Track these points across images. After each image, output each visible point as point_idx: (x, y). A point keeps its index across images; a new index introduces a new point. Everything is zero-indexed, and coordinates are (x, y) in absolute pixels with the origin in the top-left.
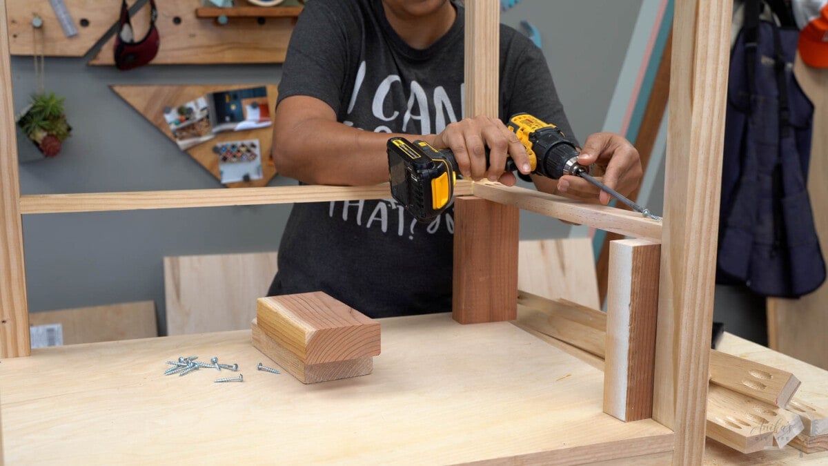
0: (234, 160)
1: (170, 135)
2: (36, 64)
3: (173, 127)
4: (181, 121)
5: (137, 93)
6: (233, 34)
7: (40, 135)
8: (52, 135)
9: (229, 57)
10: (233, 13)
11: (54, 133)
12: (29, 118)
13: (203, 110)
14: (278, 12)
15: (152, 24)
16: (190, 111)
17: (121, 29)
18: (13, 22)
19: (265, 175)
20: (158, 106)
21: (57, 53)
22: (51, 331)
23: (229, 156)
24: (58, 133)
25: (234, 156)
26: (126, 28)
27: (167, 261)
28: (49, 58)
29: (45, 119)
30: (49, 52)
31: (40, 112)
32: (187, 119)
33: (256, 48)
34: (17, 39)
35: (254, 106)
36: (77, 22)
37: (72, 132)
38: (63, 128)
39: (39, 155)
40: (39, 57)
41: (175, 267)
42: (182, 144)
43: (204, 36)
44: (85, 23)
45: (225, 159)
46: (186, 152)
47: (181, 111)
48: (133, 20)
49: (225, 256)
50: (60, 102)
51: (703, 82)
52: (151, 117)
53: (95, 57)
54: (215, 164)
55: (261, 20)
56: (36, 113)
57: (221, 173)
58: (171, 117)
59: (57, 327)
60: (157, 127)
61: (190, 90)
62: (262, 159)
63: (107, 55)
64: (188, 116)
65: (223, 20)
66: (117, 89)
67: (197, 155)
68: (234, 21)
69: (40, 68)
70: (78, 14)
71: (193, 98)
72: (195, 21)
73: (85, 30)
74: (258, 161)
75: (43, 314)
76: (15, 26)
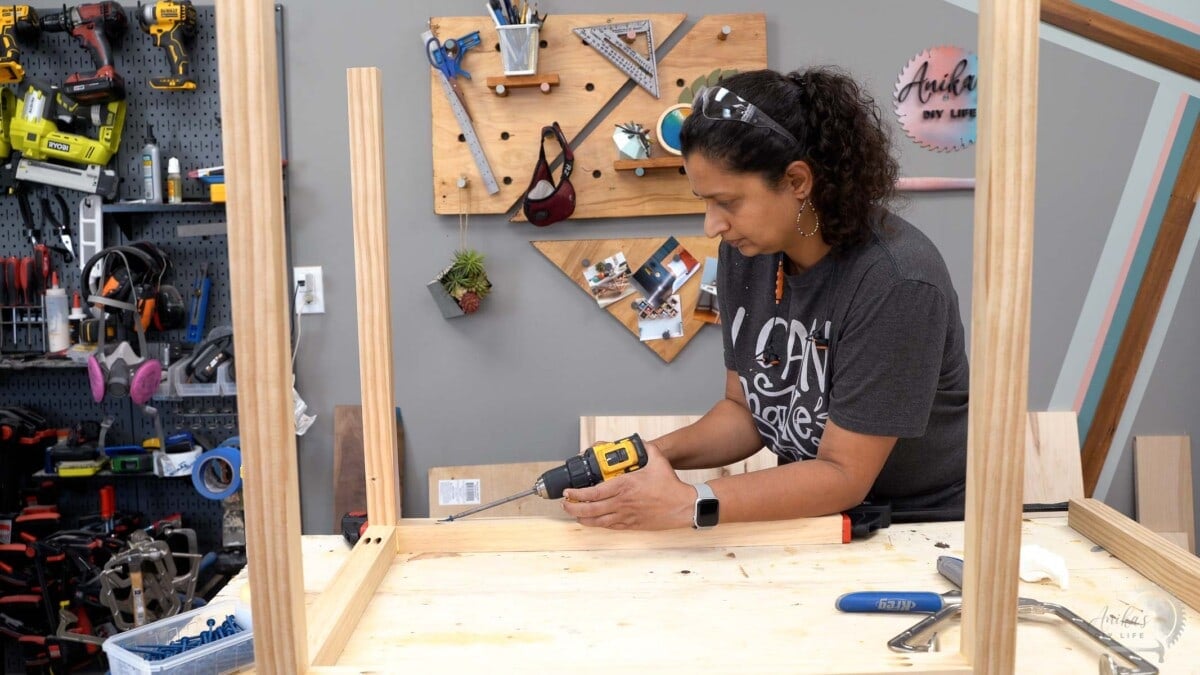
0: (654, 316)
1: (588, 290)
2: (461, 223)
3: (592, 284)
4: (600, 278)
5: (556, 247)
6: (657, 186)
7: (460, 292)
8: (471, 292)
9: (649, 209)
10: (649, 164)
11: (474, 290)
12: (451, 277)
13: (621, 265)
15: (565, 179)
16: (609, 266)
17: (534, 186)
18: (444, 183)
19: (685, 332)
20: (577, 261)
21: (482, 211)
22: (470, 485)
23: (648, 313)
24: (477, 290)
25: (654, 313)
26: (540, 184)
27: (583, 420)
28: (475, 218)
29: (466, 277)
30: (474, 212)
31: (462, 269)
32: (606, 275)
33: (678, 199)
34: (447, 199)
35: (676, 259)
36: (501, 180)
37: (491, 289)
38: (482, 285)
39: (460, 312)
40: (464, 215)
41: (591, 428)
42: (602, 302)
43: (623, 190)
44: (507, 180)
45: (644, 316)
46: (606, 308)
47: (600, 268)
49: (643, 418)
50: (479, 260)
51: (1000, 267)
52: (569, 273)
53: (515, 214)
54: (634, 320)
56: (458, 271)
57: (640, 330)
58: (590, 273)
59: (476, 481)
60: (577, 283)
61: (609, 244)
62: (683, 317)
64: (607, 272)
65: (640, 172)
66: (537, 245)
67: (615, 312)
68: (649, 172)
69: (464, 227)
70: (503, 173)
71: (612, 253)
72: (615, 173)
73: (507, 189)
74: (679, 317)
75: (464, 468)
76: (444, 187)
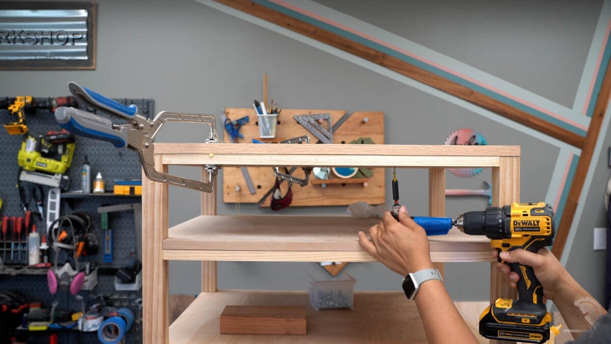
2: (236, 207)
6: (330, 191)
9: (327, 202)
10: (329, 182)
14: (352, 181)
15: (290, 189)
17: (274, 192)
18: (228, 187)
21: (247, 201)
26: (277, 191)
28: (243, 204)
30: (243, 201)
33: (340, 198)
34: (230, 195)
36: (256, 187)
40: (238, 203)
43: (315, 193)
44: (259, 187)
48: (281, 186)
53: (263, 203)
55: (344, 185)
63: (268, 203)
65: (324, 186)
68: (329, 185)
69: (238, 208)
70: (257, 184)
72: (311, 185)
73: (258, 191)
76: (228, 189)
